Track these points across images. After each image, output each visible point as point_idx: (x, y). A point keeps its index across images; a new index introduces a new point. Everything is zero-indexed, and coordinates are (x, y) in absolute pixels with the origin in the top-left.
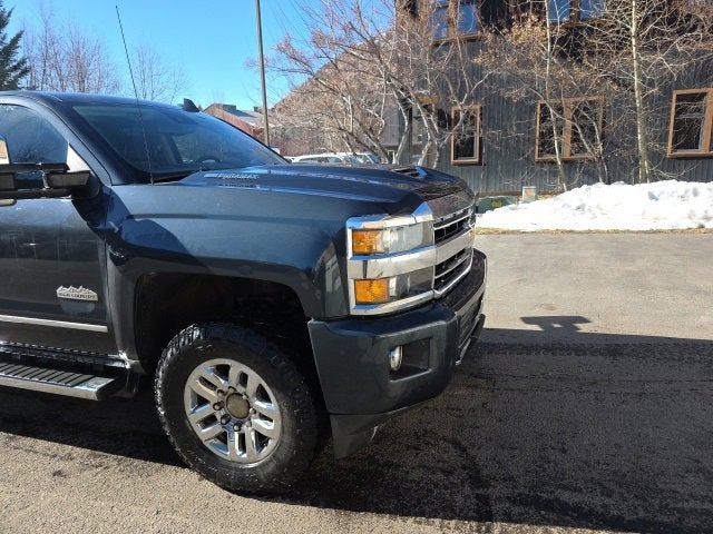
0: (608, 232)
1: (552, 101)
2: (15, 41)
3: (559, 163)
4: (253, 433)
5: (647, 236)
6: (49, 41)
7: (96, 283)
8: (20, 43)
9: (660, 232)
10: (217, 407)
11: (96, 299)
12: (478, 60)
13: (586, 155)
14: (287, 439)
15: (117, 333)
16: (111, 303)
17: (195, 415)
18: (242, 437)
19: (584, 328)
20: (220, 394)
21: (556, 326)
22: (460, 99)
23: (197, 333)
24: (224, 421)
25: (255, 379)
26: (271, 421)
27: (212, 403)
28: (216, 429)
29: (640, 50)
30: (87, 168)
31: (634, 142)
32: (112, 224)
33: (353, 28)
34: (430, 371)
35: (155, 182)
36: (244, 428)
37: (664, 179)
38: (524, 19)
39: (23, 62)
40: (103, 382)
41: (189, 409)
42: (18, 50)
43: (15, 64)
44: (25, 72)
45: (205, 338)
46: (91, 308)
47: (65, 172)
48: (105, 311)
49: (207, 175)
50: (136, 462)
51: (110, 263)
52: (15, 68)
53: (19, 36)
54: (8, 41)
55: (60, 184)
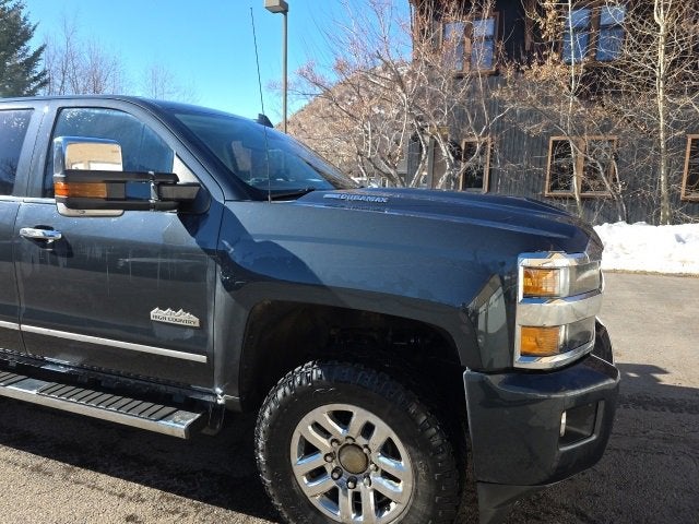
0: (635, 272)
1: (574, 138)
2: (37, 54)
3: (578, 199)
4: (372, 494)
5: (678, 279)
6: (70, 56)
7: (199, 307)
8: (42, 56)
9: (689, 276)
10: (329, 459)
11: (197, 325)
12: (496, 94)
13: (605, 194)
14: (421, 506)
15: (218, 364)
16: (215, 331)
17: (301, 466)
18: (357, 497)
19: (665, 380)
20: (335, 444)
21: (632, 375)
22: (478, 130)
23: (317, 373)
24: (336, 476)
25: (383, 431)
26: (398, 481)
27: (324, 453)
28: (326, 484)
29: (667, 92)
30: (196, 180)
31: (656, 183)
32: (226, 243)
33: (380, 57)
34: (594, 437)
35: (273, 199)
36: (360, 485)
37: (687, 221)
38: (546, 57)
39: (44, 74)
40: (191, 417)
41: (295, 458)
42: (39, 62)
43: (36, 75)
44: (44, 84)
45: (329, 379)
46: (189, 334)
47: (175, 184)
48: (206, 339)
49: (327, 196)
50: (217, 510)
51: (219, 285)
52: (36, 79)
53: (41, 49)
54: (30, 53)
55: (170, 196)
